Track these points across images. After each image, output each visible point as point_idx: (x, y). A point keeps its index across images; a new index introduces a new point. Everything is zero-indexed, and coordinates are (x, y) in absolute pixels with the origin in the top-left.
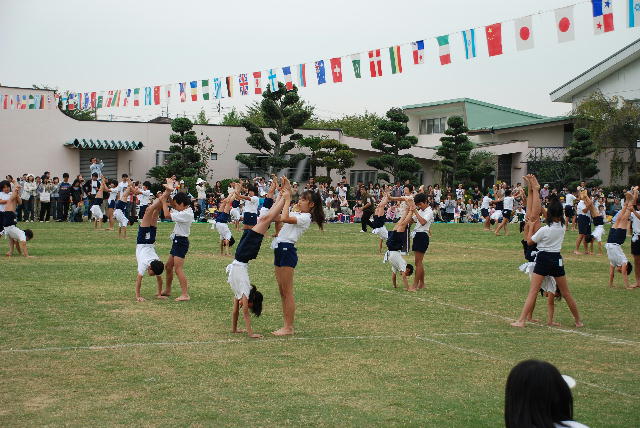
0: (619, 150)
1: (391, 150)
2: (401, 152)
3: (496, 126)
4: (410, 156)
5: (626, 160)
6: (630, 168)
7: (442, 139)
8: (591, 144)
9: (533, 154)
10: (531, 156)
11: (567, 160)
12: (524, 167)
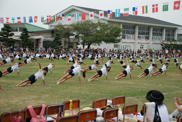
0: (66, 38)
1: (6, 36)
2: (9, 37)
3: (34, 31)
4: (12, 38)
5: (68, 41)
6: (68, 43)
7: (21, 34)
8: (60, 37)
9: (45, 39)
10: (44, 39)
11: (54, 41)
12: (42, 42)
